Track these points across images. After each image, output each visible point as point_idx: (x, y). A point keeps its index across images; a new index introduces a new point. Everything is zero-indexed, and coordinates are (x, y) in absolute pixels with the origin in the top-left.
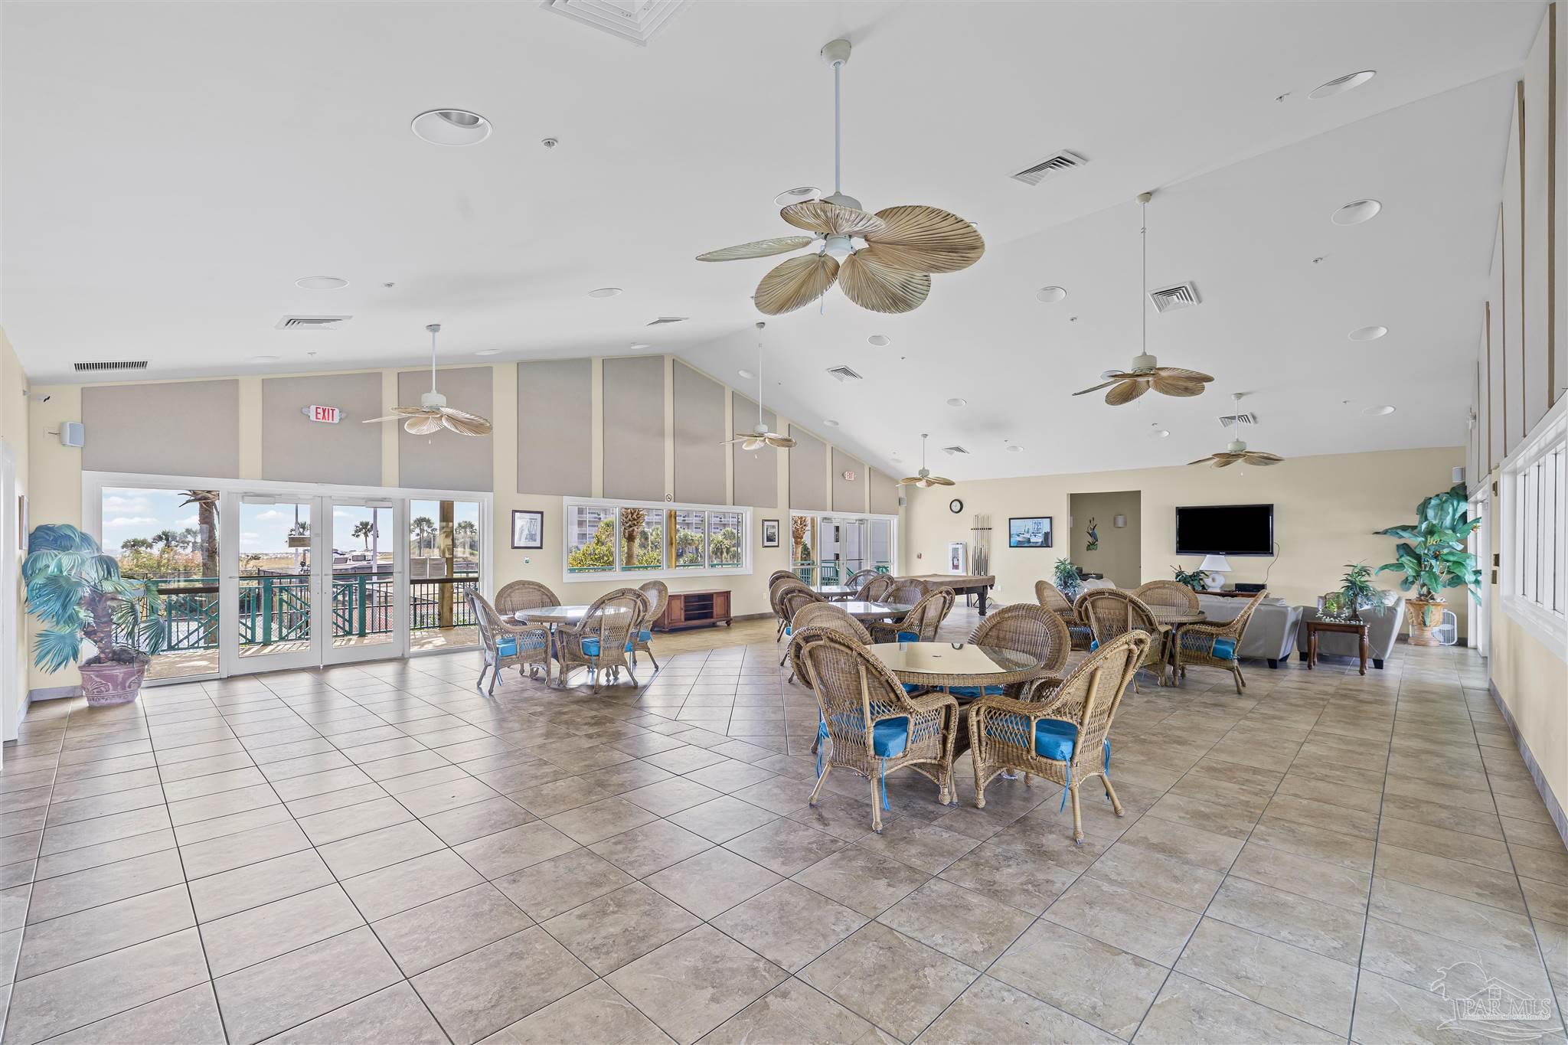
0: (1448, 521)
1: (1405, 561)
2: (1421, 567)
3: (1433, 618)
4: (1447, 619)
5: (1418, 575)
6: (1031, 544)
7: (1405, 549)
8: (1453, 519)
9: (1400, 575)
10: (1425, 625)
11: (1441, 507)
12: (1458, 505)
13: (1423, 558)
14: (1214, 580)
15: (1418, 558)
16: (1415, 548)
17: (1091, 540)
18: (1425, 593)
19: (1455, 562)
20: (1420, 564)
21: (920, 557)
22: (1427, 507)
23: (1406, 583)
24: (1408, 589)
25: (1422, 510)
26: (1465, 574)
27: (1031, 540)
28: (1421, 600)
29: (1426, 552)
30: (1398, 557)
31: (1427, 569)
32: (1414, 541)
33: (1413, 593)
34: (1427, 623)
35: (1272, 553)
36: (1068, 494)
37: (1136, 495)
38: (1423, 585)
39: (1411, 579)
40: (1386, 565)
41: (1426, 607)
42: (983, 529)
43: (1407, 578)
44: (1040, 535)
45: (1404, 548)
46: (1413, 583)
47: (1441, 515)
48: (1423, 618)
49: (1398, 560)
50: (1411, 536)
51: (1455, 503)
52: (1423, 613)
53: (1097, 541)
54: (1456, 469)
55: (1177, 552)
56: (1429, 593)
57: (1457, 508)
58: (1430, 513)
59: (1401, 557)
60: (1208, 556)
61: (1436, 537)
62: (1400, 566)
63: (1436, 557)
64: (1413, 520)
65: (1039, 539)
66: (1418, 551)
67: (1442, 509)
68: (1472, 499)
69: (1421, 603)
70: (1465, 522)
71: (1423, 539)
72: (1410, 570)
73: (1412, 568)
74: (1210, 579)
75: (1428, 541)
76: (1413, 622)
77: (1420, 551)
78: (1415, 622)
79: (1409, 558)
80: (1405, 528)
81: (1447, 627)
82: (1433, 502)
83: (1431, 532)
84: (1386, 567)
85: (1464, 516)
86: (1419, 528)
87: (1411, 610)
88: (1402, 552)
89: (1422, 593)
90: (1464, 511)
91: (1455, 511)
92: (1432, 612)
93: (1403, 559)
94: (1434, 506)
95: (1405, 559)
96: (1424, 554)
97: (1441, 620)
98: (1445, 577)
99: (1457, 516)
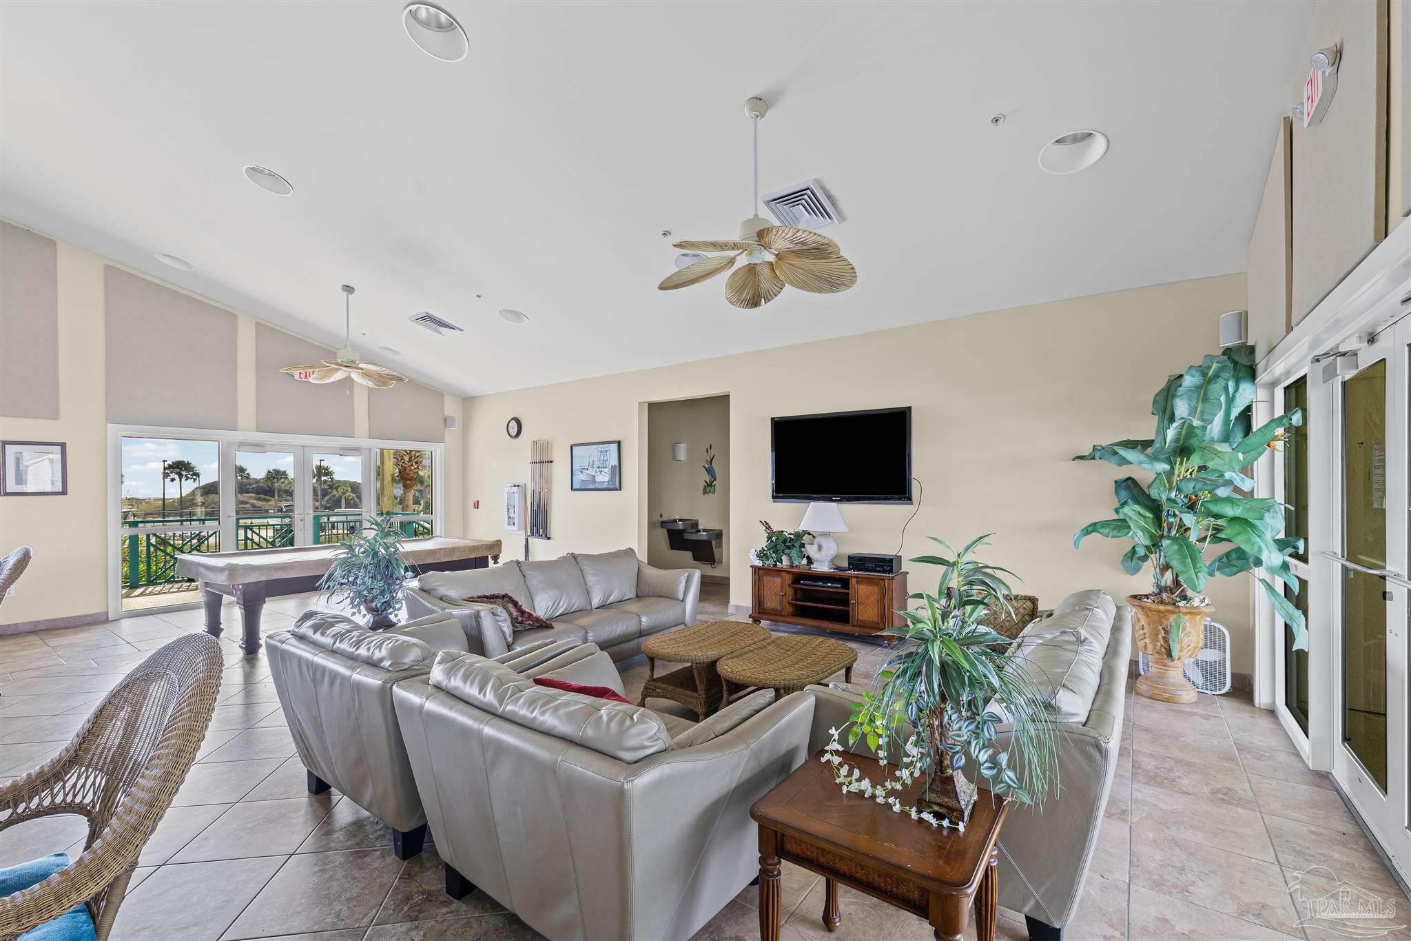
0: (1216, 427)
1: (1131, 514)
2: (1160, 526)
3: (1186, 641)
4: (1211, 639)
5: (1155, 545)
6: (597, 486)
7: (1131, 488)
8: (1226, 420)
9: (1122, 544)
10: (1169, 654)
11: (1202, 393)
12: (1237, 390)
13: (1165, 508)
14: (820, 548)
15: (1155, 508)
16: (1149, 487)
17: (708, 478)
18: (1169, 583)
19: (1234, 520)
20: (1158, 520)
21: (477, 505)
22: (1174, 396)
23: (1133, 559)
24: (1137, 570)
25: (1164, 406)
26: (1260, 550)
27: (598, 479)
28: (1162, 602)
29: (1173, 495)
30: (1118, 505)
31: (1173, 532)
32: (1146, 470)
33: (1145, 580)
34: (1175, 654)
35: (910, 499)
36: (640, 404)
37: (722, 401)
38: (1166, 567)
39: (1141, 552)
40: (1095, 524)
41: (1172, 618)
42: (543, 462)
43: (1134, 548)
44: (606, 470)
45: (1128, 488)
46: (1144, 558)
47: (1202, 412)
48: (1166, 640)
49: (1117, 511)
50: (1142, 458)
51: (1231, 385)
52: (1166, 631)
53: (715, 480)
54: (1227, 317)
55: (773, 497)
56: (1177, 583)
57: (1234, 396)
58: (1181, 408)
59: (1123, 504)
60: (813, 504)
61: (1195, 461)
62: (1122, 525)
63: (1191, 507)
64: (1146, 429)
65: (604, 478)
66: (1154, 494)
67: (1205, 399)
68: (1263, 377)
69: (1162, 608)
70: (1248, 430)
71: (1167, 467)
72: (1140, 534)
73: (1144, 529)
74: (815, 547)
75: (1176, 472)
76: (1146, 647)
77: (1159, 493)
78: (1150, 647)
79: (1137, 508)
80: (1130, 445)
81: (1211, 655)
82: (1188, 381)
83: (1183, 450)
84: (1093, 528)
85: (1246, 416)
86: (1157, 445)
87: (1143, 622)
88: (1124, 494)
89: (1163, 584)
90: (1246, 404)
91: (1230, 401)
92: (1184, 629)
93: (1126, 509)
94: (1189, 390)
95: (1132, 511)
96: (1169, 500)
97: (1201, 644)
98: (1210, 551)
99: (1235, 413)
